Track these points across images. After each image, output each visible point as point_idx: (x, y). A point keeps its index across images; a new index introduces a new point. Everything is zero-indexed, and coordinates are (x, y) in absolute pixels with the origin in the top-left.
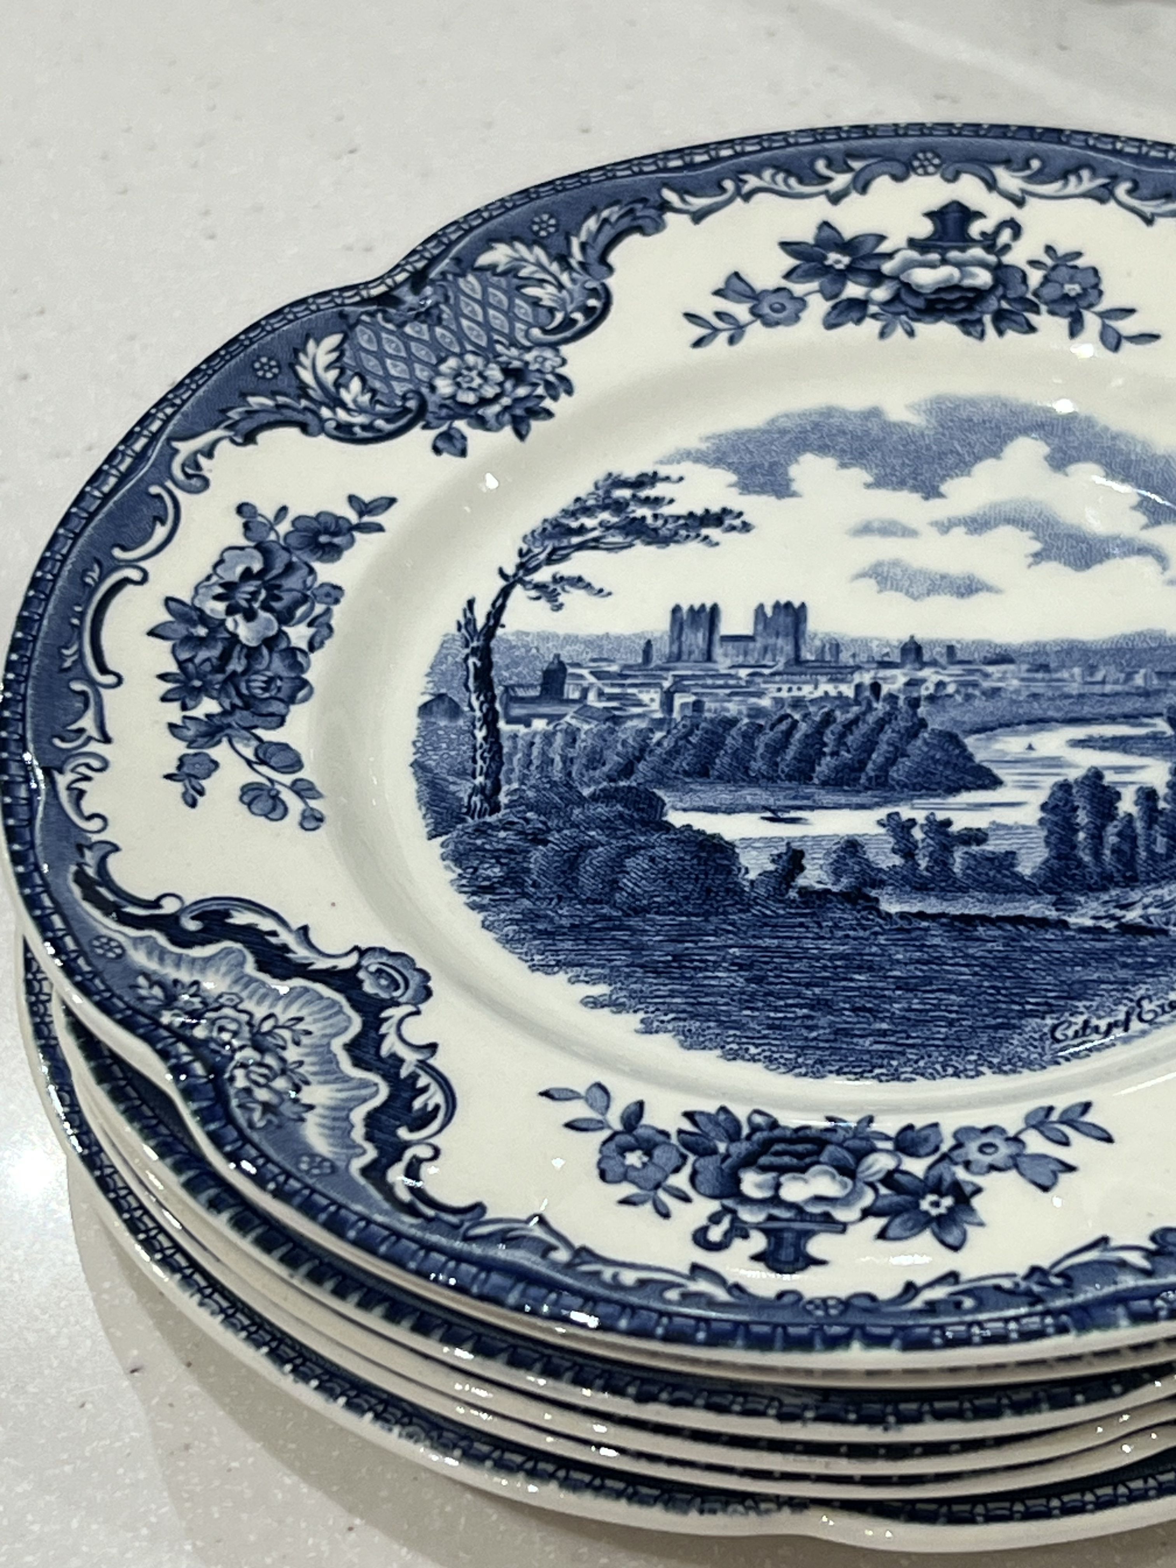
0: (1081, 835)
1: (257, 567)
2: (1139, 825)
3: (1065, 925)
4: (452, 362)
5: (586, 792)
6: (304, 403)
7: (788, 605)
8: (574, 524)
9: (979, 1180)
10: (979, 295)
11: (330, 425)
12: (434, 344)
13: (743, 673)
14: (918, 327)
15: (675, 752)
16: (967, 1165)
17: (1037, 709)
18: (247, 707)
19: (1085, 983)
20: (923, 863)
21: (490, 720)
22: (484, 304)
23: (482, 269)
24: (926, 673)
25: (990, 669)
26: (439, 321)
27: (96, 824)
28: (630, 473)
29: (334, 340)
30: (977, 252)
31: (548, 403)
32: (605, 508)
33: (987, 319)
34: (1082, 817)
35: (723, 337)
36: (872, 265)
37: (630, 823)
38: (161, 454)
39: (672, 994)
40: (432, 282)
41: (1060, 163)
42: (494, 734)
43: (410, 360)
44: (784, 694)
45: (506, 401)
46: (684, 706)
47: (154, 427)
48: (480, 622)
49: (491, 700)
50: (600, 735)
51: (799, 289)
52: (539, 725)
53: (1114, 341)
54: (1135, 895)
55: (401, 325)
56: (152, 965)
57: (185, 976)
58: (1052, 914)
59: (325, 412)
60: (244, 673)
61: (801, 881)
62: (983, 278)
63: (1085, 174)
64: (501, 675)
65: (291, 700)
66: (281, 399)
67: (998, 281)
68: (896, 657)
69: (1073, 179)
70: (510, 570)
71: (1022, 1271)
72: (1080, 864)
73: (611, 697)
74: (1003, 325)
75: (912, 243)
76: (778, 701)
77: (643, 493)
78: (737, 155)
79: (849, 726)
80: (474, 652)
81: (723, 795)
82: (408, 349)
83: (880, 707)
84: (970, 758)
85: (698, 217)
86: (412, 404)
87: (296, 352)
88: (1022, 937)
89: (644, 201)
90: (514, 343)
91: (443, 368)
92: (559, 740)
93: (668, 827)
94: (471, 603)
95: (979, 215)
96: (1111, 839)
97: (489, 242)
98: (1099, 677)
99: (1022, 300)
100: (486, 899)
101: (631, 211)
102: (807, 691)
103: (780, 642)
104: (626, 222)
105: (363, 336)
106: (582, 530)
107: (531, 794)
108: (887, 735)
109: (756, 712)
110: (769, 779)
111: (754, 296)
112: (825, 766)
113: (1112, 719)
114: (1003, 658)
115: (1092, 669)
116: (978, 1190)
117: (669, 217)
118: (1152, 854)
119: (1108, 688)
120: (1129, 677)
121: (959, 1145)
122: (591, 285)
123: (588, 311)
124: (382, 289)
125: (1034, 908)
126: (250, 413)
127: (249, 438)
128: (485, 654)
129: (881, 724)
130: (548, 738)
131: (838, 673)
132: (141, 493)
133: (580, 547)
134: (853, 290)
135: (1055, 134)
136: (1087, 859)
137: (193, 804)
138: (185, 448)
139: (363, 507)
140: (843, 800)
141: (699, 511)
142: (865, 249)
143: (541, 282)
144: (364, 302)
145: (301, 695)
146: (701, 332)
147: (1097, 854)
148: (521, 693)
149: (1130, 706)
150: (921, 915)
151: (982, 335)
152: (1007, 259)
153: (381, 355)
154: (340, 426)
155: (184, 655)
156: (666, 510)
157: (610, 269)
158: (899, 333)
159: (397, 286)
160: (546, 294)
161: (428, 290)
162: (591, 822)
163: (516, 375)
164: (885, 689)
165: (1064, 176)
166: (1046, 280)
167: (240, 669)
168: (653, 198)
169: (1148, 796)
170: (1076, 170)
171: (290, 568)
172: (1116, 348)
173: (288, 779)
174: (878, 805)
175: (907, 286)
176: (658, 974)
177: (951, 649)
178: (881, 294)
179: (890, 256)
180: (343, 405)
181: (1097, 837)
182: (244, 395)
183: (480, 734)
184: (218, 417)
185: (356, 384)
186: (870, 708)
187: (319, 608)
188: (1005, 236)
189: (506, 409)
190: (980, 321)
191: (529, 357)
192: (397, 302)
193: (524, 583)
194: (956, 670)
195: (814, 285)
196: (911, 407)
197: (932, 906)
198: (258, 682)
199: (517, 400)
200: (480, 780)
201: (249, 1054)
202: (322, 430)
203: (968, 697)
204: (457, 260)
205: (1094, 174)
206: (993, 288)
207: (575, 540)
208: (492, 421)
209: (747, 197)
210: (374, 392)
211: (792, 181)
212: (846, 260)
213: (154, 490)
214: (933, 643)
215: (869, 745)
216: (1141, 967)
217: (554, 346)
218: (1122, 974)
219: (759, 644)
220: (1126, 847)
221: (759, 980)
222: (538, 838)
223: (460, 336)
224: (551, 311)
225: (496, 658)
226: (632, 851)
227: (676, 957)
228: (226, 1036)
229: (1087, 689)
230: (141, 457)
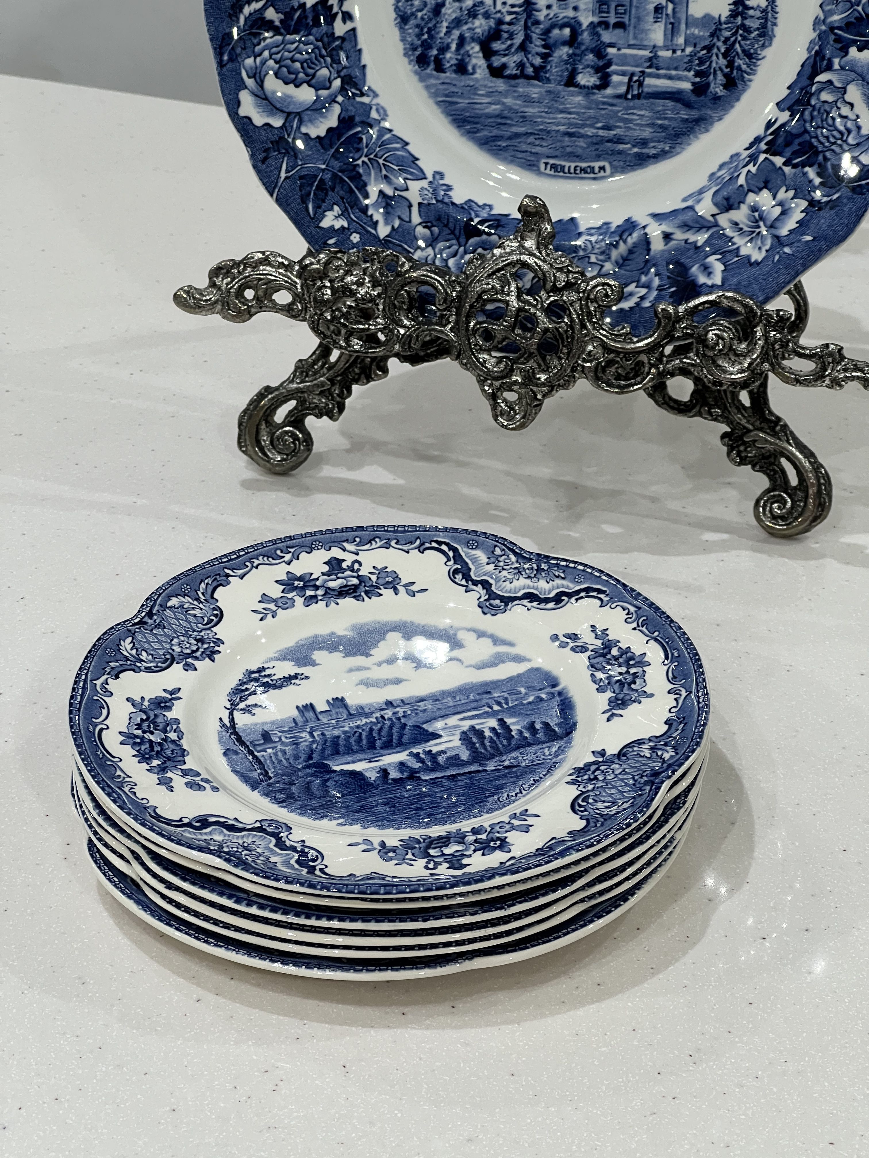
0: (477, 745)
1: (144, 717)
2: (495, 738)
3: (486, 771)
4: (175, 640)
5: (300, 767)
6: (129, 662)
7: (337, 698)
8: (243, 688)
9: (506, 835)
10: (355, 588)
11: (143, 668)
12: (166, 635)
13: (333, 721)
14: (338, 601)
15: (323, 750)
16: (498, 832)
17: (442, 713)
18: (169, 760)
19: (502, 785)
20: (429, 764)
21: (251, 753)
22: (178, 620)
23: (170, 607)
24: (398, 709)
25: (419, 704)
26: (164, 627)
27: (145, 801)
28: (254, 668)
29: (130, 639)
30: (348, 573)
31: (217, 648)
32: (251, 681)
33: (363, 594)
34: (475, 740)
35: (270, 616)
36: (312, 583)
37: (321, 772)
38: (91, 686)
39: (366, 817)
40: (155, 614)
41: (367, 539)
42: (255, 757)
43: (160, 642)
44: (351, 725)
45: (201, 650)
46: (318, 735)
47: (83, 677)
48: (228, 725)
49: (247, 747)
50: (294, 749)
51: (290, 596)
52: (270, 751)
53: (412, 594)
54: (504, 758)
55: (152, 630)
56: (194, 837)
57: (208, 837)
58: (481, 768)
59: (138, 664)
60: (162, 749)
61: (391, 777)
62: (355, 581)
63: (377, 540)
64: (245, 738)
65: (183, 756)
66: (121, 662)
67: (361, 582)
68: (384, 707)
69: (373, 542)
70: (229, 707)
71: (534, 851)
72: (481, 753)
73: (290, 738)
74: (370, 595)
75: (323, 574)
76: (351, 728)
77: (263, 674)
78: (246, 553)
79: (380, 730)
80: (231, 734)
81: (349, 758)
82: (157, 638)
83: (388, 723)
84: (427, 731)
85: (242, 577)
86: (168, 656)
87: (118, 645)
88: (473, 777)
89: (219, 574)
90: (194, 631)
91: (173, 642)
92: (280, 754)
93: (335, 771)
94: (221, 719)
95: (344, 560)
96: (487, 743)
97: (169, 597)
98: (458, 699)
99: (372, 586)
100: (284, 804)
101: (216, 579)
102: (359, 723)
103: (341, 710)
104: (215, 584)
105: (139, 637)
106: (247, 689)
107: (280, 771)
108: (394, 730)
109: (345, 732)
110: (361, 750)
111: (274, 601)
112: (378, 743)
113: (469, 710)
114: (422, 700)
115: (455, 697)
116: (506, 838)
117: (230, 578)
118: (503, 746)
119: (463, 702)
120: (468, 697)
121: (492, 829)
122: (212, 606)
123: (216, 616)
124: (138, 620)
125: (473, 768)
126: (113, 668)
127: (117, 677)
128: (236, 733)
129: (391, 727)
130: (276, 754)
131: (367, 715)
132: (91, 700)
133: (250, 695)
134: (309, 593)
135: (361, 528)
136: (483, 751)
137: (172, 791)
138: (98, 682)
139: (171, 693)
140: (391, 751)
141: (287, 676)
142: (307, 579)
143: (193, 609)
144: (134, 625)
145: (185, 753)
146: (262, 615)
147: (486, 749)
148: (257, 743)
149: (473, 705)
150: (437, 778)
151: (363, 600)
152: (360, 573)
153: (149, 643)
154: (146, 668)
155: (138, 749)
156: (274, 678)
157: (217, 601)
158: (333, 604)
159: (143, 618)
160: (197, 612)
161: (155, 617)
162: (307, 775)
163: (201, 641)
164: (386, 717)
165: (370, 542)
166: (378, 578)
167: (159, 749)
168: (222, 573)
169: (493, 730)
170: (374, 539)
171: (156, 716)
172: (414, 596)
173: (199, 778)
174: (406, 749)
175: (329, 588)
176: (358, 812)
177: (402, 701)
178: (320, 592)
179: (317, 579)
180: (144, 661)
181: (483, 744)
182: (108, 663)
183: (250, 758)
184: (103, 671)
185: (144, 653)
186: (384, 724)
187: (175, 727)
188: (356, 566)
189: (203, 653)
190: (360, 595)
191: (202, 634)
192: (146, 623)
193: (237, 710)
194: (407, 706)
195: (294, 593)
196: (345, 629)
197: (439, 774)
198: (169, 752)
199: (205, 649)
200: (259, 771)
201: (245, 852)
202: (141, 670)
203: (416, 714)
204: (161, 606)
205: (381, 540)
206: (360, 584)
207: (247, 693)
208: (200, 658)
209: (257, 567)
210: (152, 655)
211: (270, 559)
212: (302, 583)
213: (95, 698)
214: (395, 700)
215: (390, 735)
216: (517, 776)
217: (209, 629)
218: (512, 780)
219: (334, 711)
220: (494, 745)
221: (394, 807)
222: (292, 783)
223: (175, 632)
224: (202, 617)
225: (241, 734)
226: (327, 780)
227: (361, 807)
228: (235, 849)
229: (456, 703)
230: (84, 688)
